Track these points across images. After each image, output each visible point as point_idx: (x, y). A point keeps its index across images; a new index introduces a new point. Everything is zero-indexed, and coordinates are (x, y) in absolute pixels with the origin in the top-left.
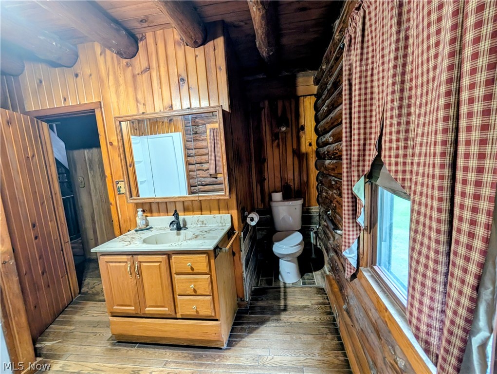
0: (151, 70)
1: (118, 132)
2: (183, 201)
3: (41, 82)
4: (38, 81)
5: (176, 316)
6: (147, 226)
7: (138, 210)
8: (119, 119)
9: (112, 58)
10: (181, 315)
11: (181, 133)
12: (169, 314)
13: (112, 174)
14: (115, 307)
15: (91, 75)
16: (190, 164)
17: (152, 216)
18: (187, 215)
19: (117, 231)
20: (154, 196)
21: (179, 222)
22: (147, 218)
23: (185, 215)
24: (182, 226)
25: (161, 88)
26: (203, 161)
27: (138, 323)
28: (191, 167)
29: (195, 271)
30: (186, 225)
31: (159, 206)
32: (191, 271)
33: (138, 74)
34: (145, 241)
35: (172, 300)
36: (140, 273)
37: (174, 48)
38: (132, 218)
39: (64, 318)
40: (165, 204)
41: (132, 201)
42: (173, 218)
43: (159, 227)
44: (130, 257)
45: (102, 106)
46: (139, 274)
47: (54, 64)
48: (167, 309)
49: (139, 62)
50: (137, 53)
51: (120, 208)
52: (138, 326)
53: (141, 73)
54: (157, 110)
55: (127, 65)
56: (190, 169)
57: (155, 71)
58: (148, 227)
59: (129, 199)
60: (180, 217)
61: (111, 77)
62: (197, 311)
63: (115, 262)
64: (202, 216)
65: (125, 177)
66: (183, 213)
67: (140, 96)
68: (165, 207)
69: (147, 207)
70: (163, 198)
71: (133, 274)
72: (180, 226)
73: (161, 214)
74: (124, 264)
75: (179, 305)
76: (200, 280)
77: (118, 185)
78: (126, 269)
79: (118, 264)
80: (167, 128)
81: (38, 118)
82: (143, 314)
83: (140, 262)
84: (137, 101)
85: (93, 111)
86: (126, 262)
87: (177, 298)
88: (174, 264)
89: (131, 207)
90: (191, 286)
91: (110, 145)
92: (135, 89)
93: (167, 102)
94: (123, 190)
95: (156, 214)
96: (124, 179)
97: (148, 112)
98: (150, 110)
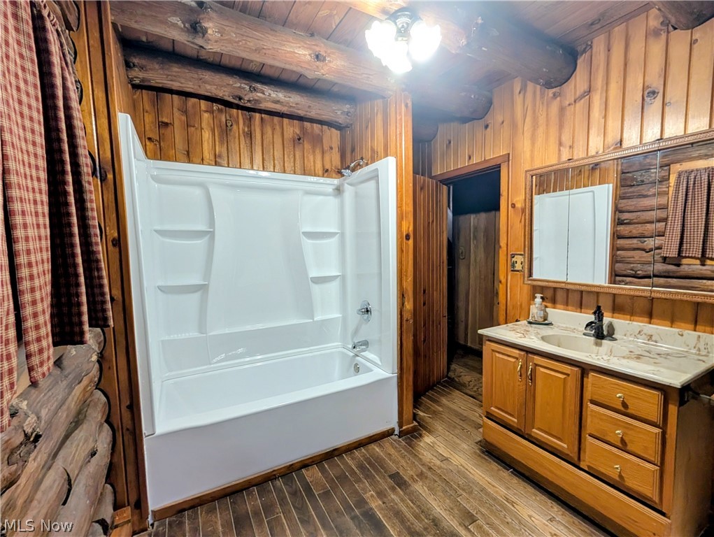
0: (592, 93)
1: (528, 189)
2: (614, 295)
3: (450, 142)
4: (448, 142)
5: (579, 463)
6: (545, 320)
7: (536, 295)
8: (531, 173)
9: (535, 93)
10: (589, 467)
11: (611, 185)
12: (568, 455)
13: (507, 245)
14: (492, 408)
15: (503, 122)
16: (620, 237)
17: (554, 308)
18: (618, 318)
19: (502, 318)
20: (564, 280)
21: (602, 326)
22: (548, 310)
23: (613, 317)
24: (605, 333)
25: (605, 117)
26: (647, 234)
27: (518, 443)
28: (621, 242)
29: (629, 411)
30: (613, 334)
31: (567, 296)
32: (622, 409)
33: (569, 105)
34: (543, 338)
35: (577, 437)
36: (533, 378)
37: (644, 44)
38: (523, 305)
39: (433, 395)
40: (579, 293)
41: (530, 282)
42: (592, 318)
43: (564, 326)
44: (522, 353)
45: (511, 158)
46: (531, 380)
47: (465, 120)
48: (565, 446)
49: (573, 88)
50: (573, 73)
51: (510, 289)
52: (518, 446)
53: (575, 102)
54: (592, 152)
55: (555, 96)
56: (618, 246)
57: (599, 92)
58: (546, 322)
59: (526, 279)
60: (604, 318)
61: (528, 119)
62: (621, 476)
63: (503, 354)
64: (651, 326)
65: (527, 249)
66: (610, 314)
67: (566, 138)
68: (579, 298)
69: (549, 294)
70: (579, 285)
71: (524, 376)
72: (602, 333)
73: (570, 308)
74: (515, 361)
75: (587, 450)
76: (638, 430)
77: (513, 259)
78: (515, 368)
79: (506, 358)
80: (586, 179)
81: (441, 181)
82: (527, 434)
83: (536, 365)
84: (560, 144)
85: (499, 166)
86: (517, 359)
87: (586, 438)
88: (590, 385)
89: (526, 290)
90: (617, 432)
91: (512, 207)
92: (561, 126)
93: (613, 136)
94: (518, 267)
95: (562, 306)
96: (524, 252)
97: (575, 158)
98: (579, 154)
